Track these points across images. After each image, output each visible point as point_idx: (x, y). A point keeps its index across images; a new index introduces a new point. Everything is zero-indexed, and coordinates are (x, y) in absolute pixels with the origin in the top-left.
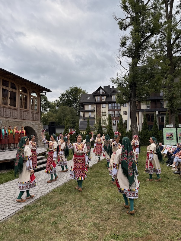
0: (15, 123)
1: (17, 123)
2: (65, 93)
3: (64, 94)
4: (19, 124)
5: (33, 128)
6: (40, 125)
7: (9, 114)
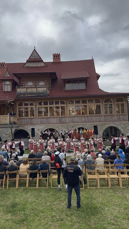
0: (99, 125)
1: (101, 125)
4: (103, 125)
5: (117, 127)
6: (126, 125)
7: (95, 119)
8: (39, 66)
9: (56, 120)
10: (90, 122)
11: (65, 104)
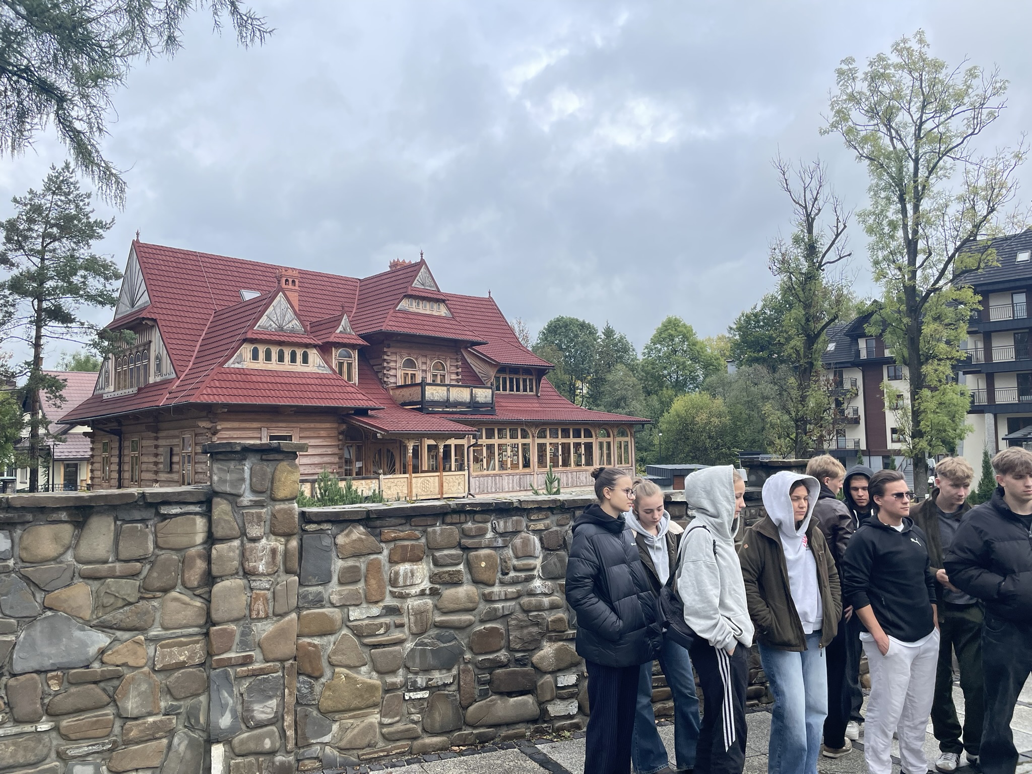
2: (758, 309)
3: (756, 315)
8: (435, 313)
9: (513, 481)
10: (577, 486)
11: (531, 436)
